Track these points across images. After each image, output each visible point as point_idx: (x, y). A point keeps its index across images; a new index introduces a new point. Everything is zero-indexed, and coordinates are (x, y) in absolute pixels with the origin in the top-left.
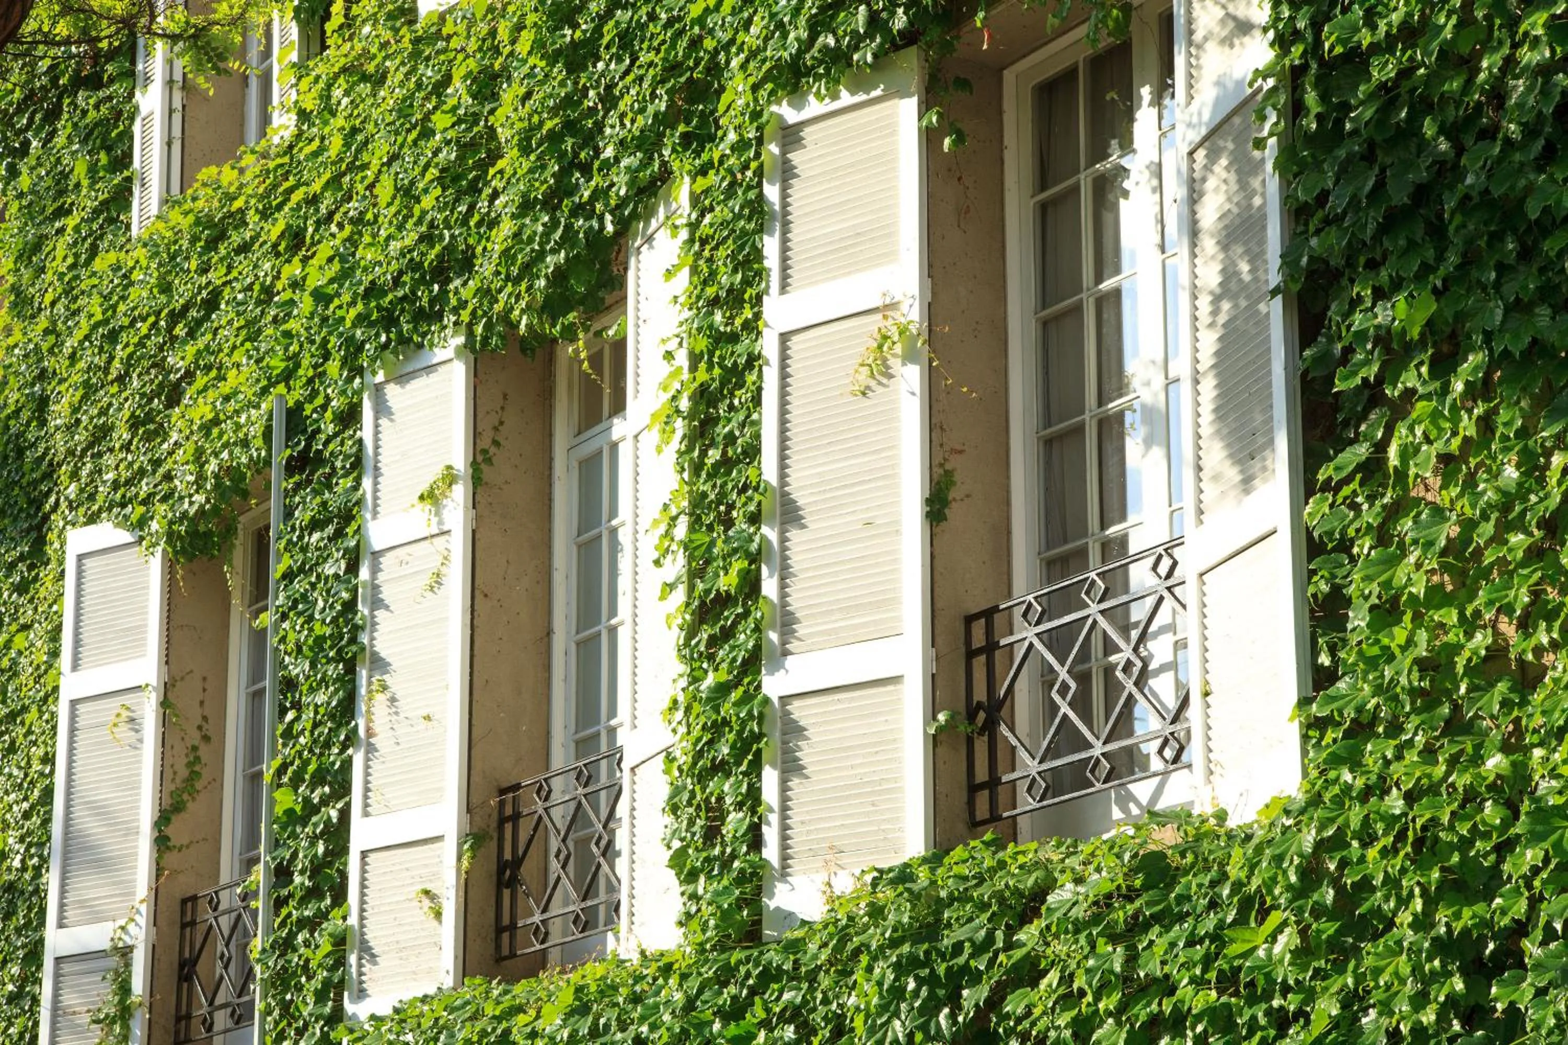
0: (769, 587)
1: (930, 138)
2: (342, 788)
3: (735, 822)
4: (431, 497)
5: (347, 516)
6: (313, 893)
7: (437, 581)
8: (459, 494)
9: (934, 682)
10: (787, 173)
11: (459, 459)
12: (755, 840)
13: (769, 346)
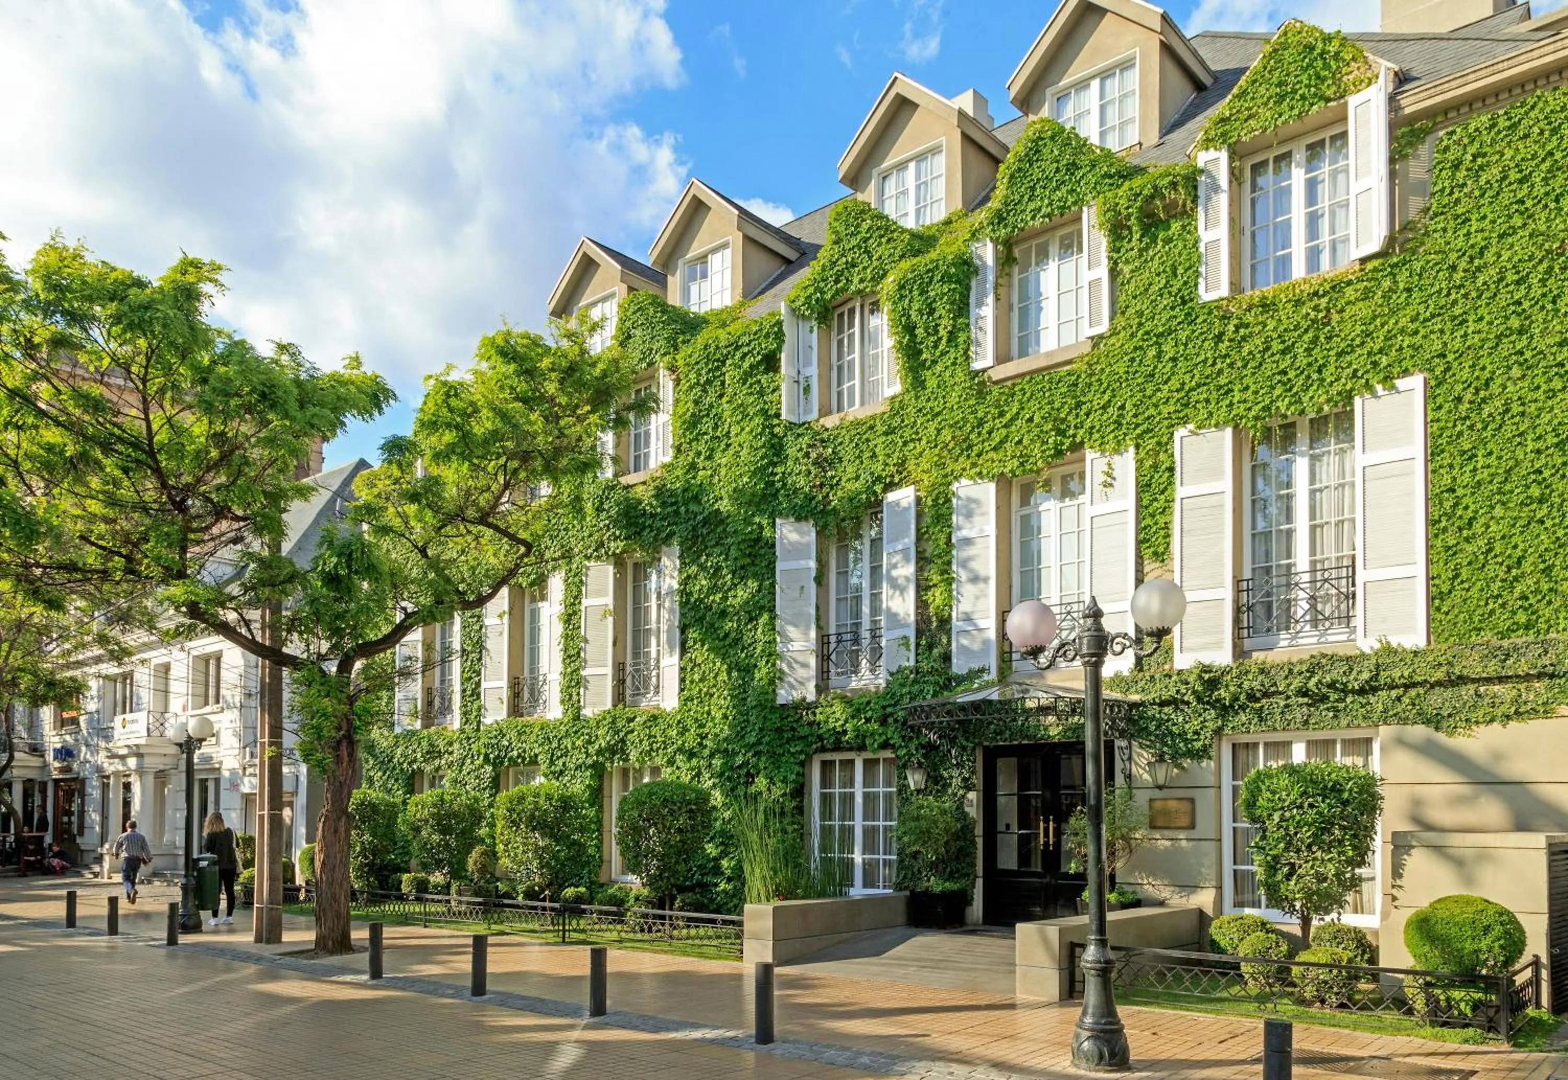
0: (582, 655)
1: (615, 574)
2: (479, 674)
3: (575, 698)
4: (500, 616)
5: (479, 617)
6: (472, 695)
7: (501, 634)
8: (506, 617)
9: (613, 676)
10: (587, 575)
11: (506, 608)
12: (579, 701)
13: (583, 608)
